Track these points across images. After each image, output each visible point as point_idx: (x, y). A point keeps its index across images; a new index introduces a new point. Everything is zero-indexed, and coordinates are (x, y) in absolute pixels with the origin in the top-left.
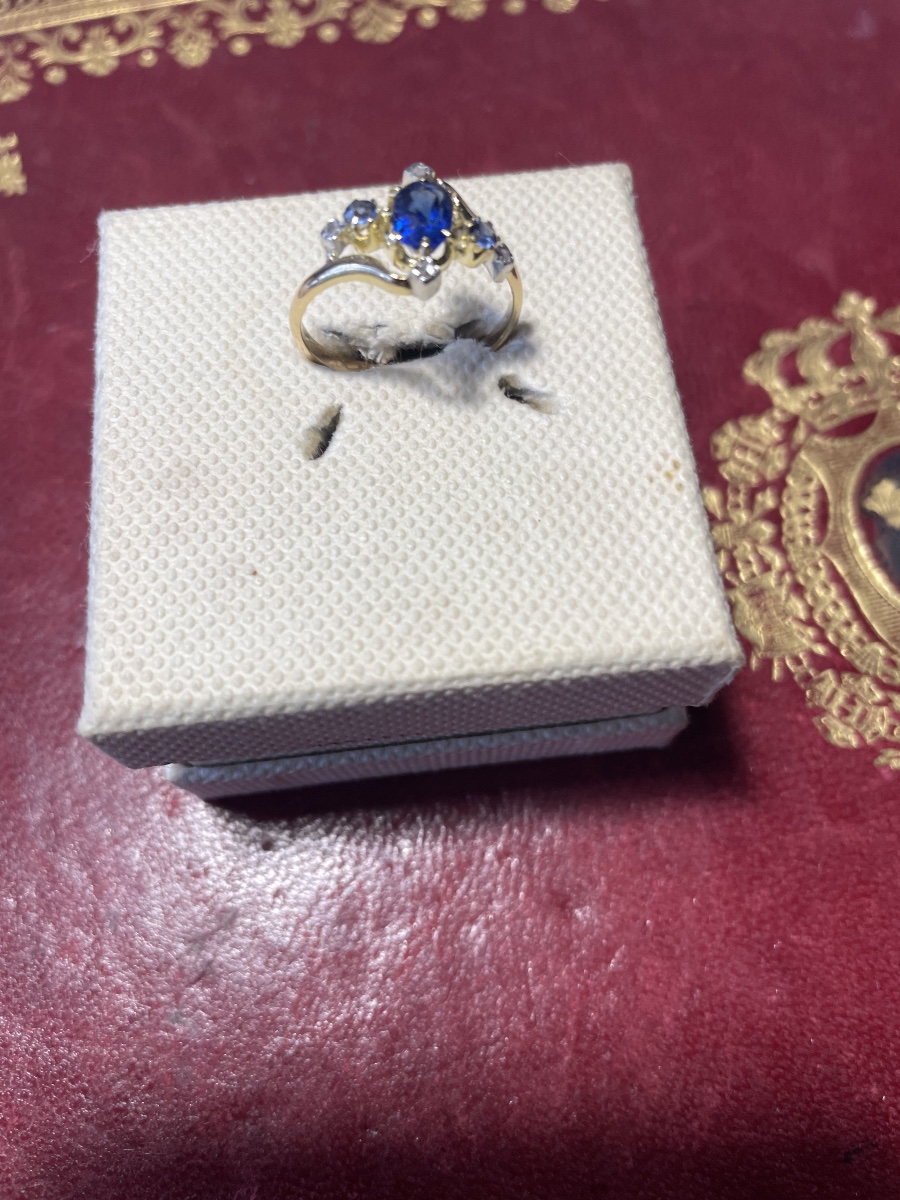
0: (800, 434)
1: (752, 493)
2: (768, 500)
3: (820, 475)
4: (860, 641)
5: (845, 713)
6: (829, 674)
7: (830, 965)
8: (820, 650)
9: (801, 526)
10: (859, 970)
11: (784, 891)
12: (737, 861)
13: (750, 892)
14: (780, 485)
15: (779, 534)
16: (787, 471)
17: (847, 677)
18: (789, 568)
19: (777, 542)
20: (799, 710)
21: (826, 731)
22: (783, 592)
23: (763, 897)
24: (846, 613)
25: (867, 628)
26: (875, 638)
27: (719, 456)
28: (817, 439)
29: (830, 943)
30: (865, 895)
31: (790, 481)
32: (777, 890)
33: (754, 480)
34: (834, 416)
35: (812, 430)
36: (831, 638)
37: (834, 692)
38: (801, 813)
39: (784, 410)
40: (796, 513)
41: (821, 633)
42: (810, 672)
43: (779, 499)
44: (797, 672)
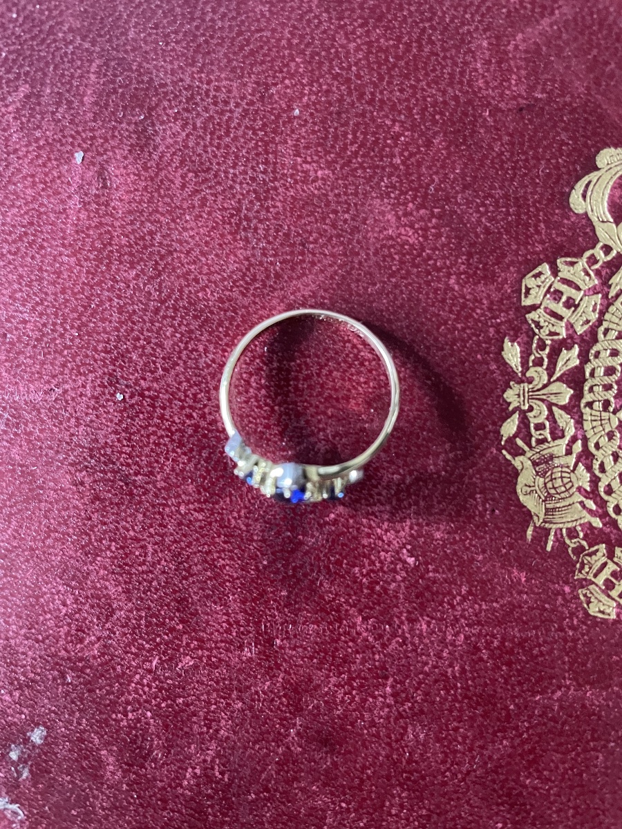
2: (569, 359)
6: (602, 548)
7: (552, 803)
8: (597, 523)
10: (576, 808)
11: (523, 742)
12: (485, 715)
13: (493, 742)
14: (588, 341)
15: (578, 396)
18: (582, 435)
20: (567, 583)
23: (505, 747)
29: (556, 786)
30: (594, 749)
32: (517, 741)
37: (605, 565)
38: (551, 678)
39: (607, 249)
40: (600, 372)
41: (602, 504)
42: (584, 543)
43: (584, 357)
44: (572, 544)
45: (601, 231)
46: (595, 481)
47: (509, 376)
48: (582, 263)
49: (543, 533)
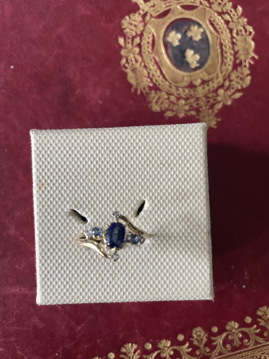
0: (148, 18)
1: (133, 38)
2: (137, 40)
3: (153, 31)
4: (162, 81)
5: (157, 102)
6: (153, 92)
8: (151, 85)
9: (147, 48)
14: (141, 35)
15: (140, 51)
16: (143, 30)
17: (158, 92)
18: (143, 61)
19: (140, 53)
20: (144, 102)
21: (151, 107)
22: (141, 68)
24: (159, 73)
25: (164, 77)
26: (166, 80)
27: (123, 27)
28: (153, 19)
31: (144, 34)
33: (134, 34)
34: (158, 11)
35: (151, 16)
36: (154, 81)
37: (154, 97)
39: (143, 10)
40: (146, 44)
41: (151, 80)
42: (148, 91)
43: (141, 40)
44: (144, 92)
45: (141, 6)
46: (149, 73)
47: (120, 47)
48: (137, 15)
49: (136, 90)
